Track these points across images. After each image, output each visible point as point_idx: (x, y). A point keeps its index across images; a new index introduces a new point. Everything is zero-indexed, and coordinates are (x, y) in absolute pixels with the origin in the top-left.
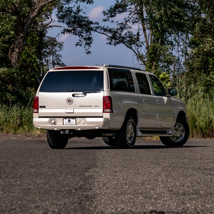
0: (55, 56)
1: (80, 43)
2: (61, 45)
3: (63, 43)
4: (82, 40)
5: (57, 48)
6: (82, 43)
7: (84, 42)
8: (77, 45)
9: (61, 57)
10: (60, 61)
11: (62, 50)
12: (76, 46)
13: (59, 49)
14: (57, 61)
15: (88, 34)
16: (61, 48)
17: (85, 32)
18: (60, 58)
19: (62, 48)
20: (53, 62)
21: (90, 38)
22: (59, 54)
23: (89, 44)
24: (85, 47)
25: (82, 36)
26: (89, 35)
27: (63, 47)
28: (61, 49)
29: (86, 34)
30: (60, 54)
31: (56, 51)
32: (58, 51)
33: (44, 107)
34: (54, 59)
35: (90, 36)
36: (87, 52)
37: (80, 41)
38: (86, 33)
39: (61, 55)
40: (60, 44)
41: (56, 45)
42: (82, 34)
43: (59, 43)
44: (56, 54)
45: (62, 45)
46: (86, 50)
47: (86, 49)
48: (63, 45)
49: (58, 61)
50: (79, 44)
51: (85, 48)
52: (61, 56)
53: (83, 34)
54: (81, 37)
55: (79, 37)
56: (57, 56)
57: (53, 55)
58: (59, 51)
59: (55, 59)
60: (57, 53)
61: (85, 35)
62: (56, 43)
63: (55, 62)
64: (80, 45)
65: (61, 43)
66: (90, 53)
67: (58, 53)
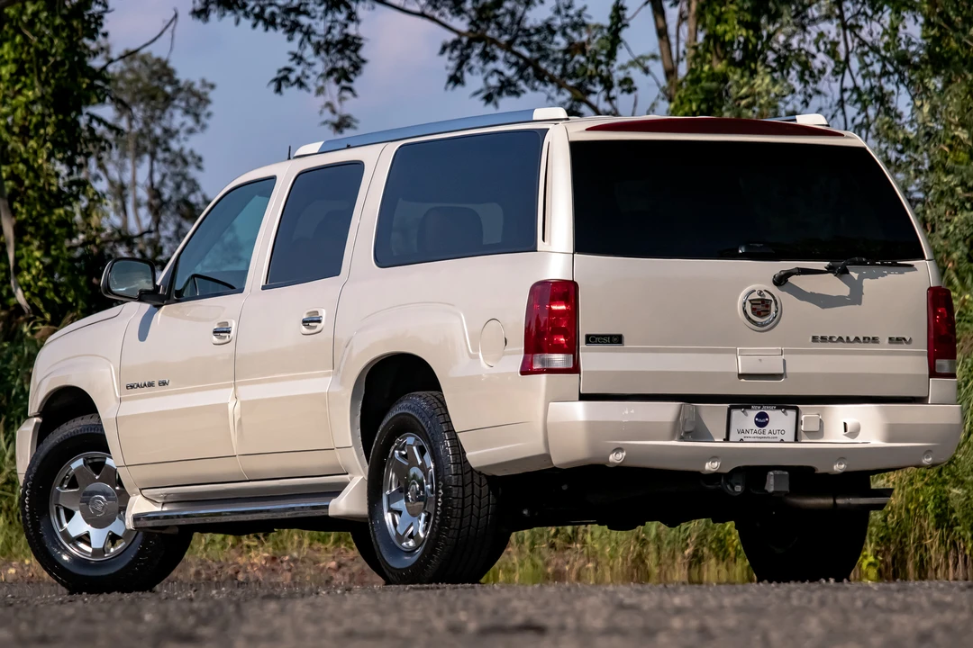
0: (165, 160)
1: (298, 70)
2: (197, 101)
3: (207, 89)
4: (309, 52)
5: (177, 118)
6: (308, 72)
7: (320, 67)
8: (281, 81)
9: (199, 168)
10: (194, 187)
11: (204, 127)
12: (278, 90)
13: (190, 122)
14: (178, 187)
15: (341, 17)
16: (197, 117)
17: (323, 7)
18: (192, 172)
19: (203, 119)
20: (155, 192)
21: (349, 45)
22: (186, 152)
23: (343, 77)
24: (320, 91)
25: (308, 33)
26: (346, 26)
27: (210, 108)
28: (198, 121)
29: (330, 17)
30: (192, 152)
31: (169, 133)
32: (182, 135)
33: (616, 339)
34: (157, 178)
35: (352, 29)
36: (336, 119)
37: (298, 58)
38: (326, 13)
39: (198, 152)
40: (195, 94)
41: (168, 99)
42: (304, 20)
43: (190, 90)
44: (167, 150)
45: (203, 100)
46: (327, 111)
47: (329, 105)
48: (208, 102)
49: (184, 190)
50: (293, 77)
51: (322, 100)
52: (200, 159)
53: (312, 22)
54: (298, 36)
55: (290, 39)
56: (179, 161)
57: (153, 156)
58: (191, 131)
59: (164, 176)
60: (174, 145)
61: (320, 26)
62: (169, 89)
63: (167, 193)
64: (300, 83)
65: (197, 87)
66: (348, 126)
67: (183, 143)
